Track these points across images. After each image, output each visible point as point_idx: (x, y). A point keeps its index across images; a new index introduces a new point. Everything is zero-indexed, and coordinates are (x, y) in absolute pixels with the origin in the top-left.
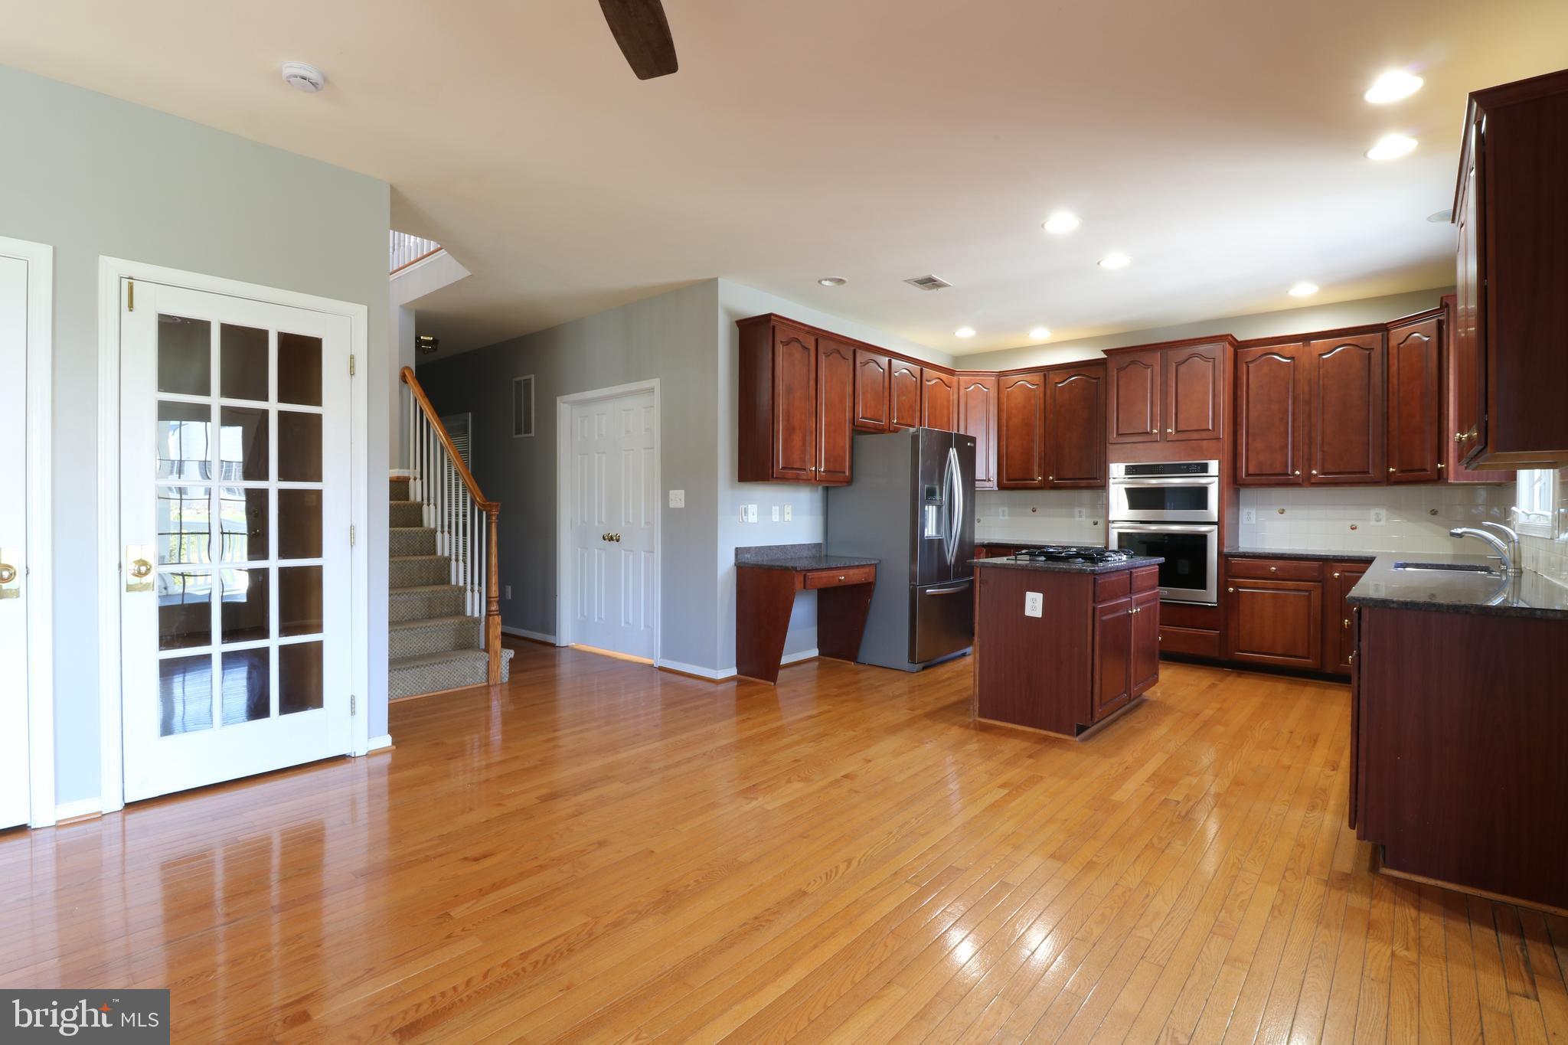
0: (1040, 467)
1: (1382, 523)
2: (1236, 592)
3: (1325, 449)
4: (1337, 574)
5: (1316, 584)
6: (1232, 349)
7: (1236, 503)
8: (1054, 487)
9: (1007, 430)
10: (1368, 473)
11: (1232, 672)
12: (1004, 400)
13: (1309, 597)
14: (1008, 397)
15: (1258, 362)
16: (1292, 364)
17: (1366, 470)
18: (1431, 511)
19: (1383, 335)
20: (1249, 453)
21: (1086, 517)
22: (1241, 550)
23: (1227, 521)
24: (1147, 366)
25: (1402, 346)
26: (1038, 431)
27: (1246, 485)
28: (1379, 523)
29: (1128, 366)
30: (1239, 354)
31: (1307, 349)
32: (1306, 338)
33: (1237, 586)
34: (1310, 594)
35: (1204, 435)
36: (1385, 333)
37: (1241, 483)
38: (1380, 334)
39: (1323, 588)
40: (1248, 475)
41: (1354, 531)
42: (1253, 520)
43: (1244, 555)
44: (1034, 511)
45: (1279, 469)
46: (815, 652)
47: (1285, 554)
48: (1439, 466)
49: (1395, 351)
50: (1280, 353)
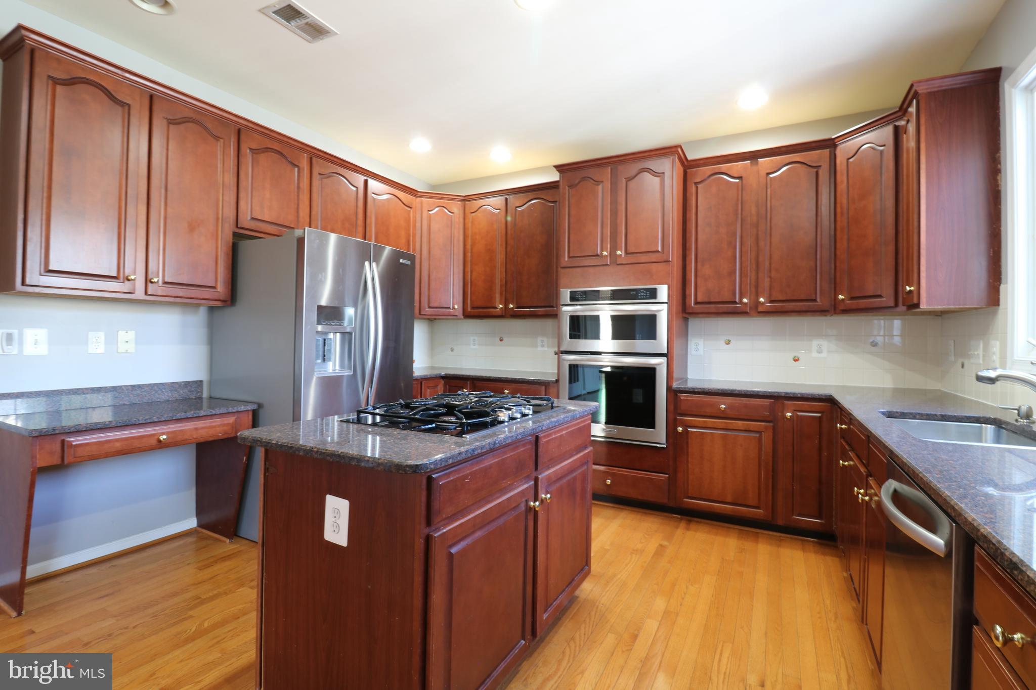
0: (501, 294)
1: (824, 355)
2: (686, 432)
3: (773, 274)
4: (789, 414)
5: (768, 424)
6: (682, 169)
7: (685, 334)
8: (515, 316)
9: (472, 256)
10: (815, 300)
11: (681, 519)
12: (469, 225)
13: (760, 439)
14: (472, 222)
15: (707, 182)
16: (740, 185)
17: (814, 298)
18: (872, 342)
19: (830, 151)
20: (698, 279)
21: (548, 347)
22: (690, 385)
23: (676, 352)
24: (598, 182)
25: (851, 160)
26: (500, 258)
27: (695, 314)
28: (820, 355)
29: (579, 183)
30: (688, 175)
31: (755, 168)
32: (754, 156)
33: (686, 426)
34: (761, 435)
35: (654, 257)
36: (832, 149)
37: (691, 311)
38: (828, 150)
39: (774, 429)
40: (696, 303)
41: (797, 362)
42: (701, 352)
43: (693, 392)
44: (501, 340)
45: (727, 297)
46: (192, 523)
47: (735, 390)
48: (908, 288)
49: (844, 167)
50: (728, 173)
